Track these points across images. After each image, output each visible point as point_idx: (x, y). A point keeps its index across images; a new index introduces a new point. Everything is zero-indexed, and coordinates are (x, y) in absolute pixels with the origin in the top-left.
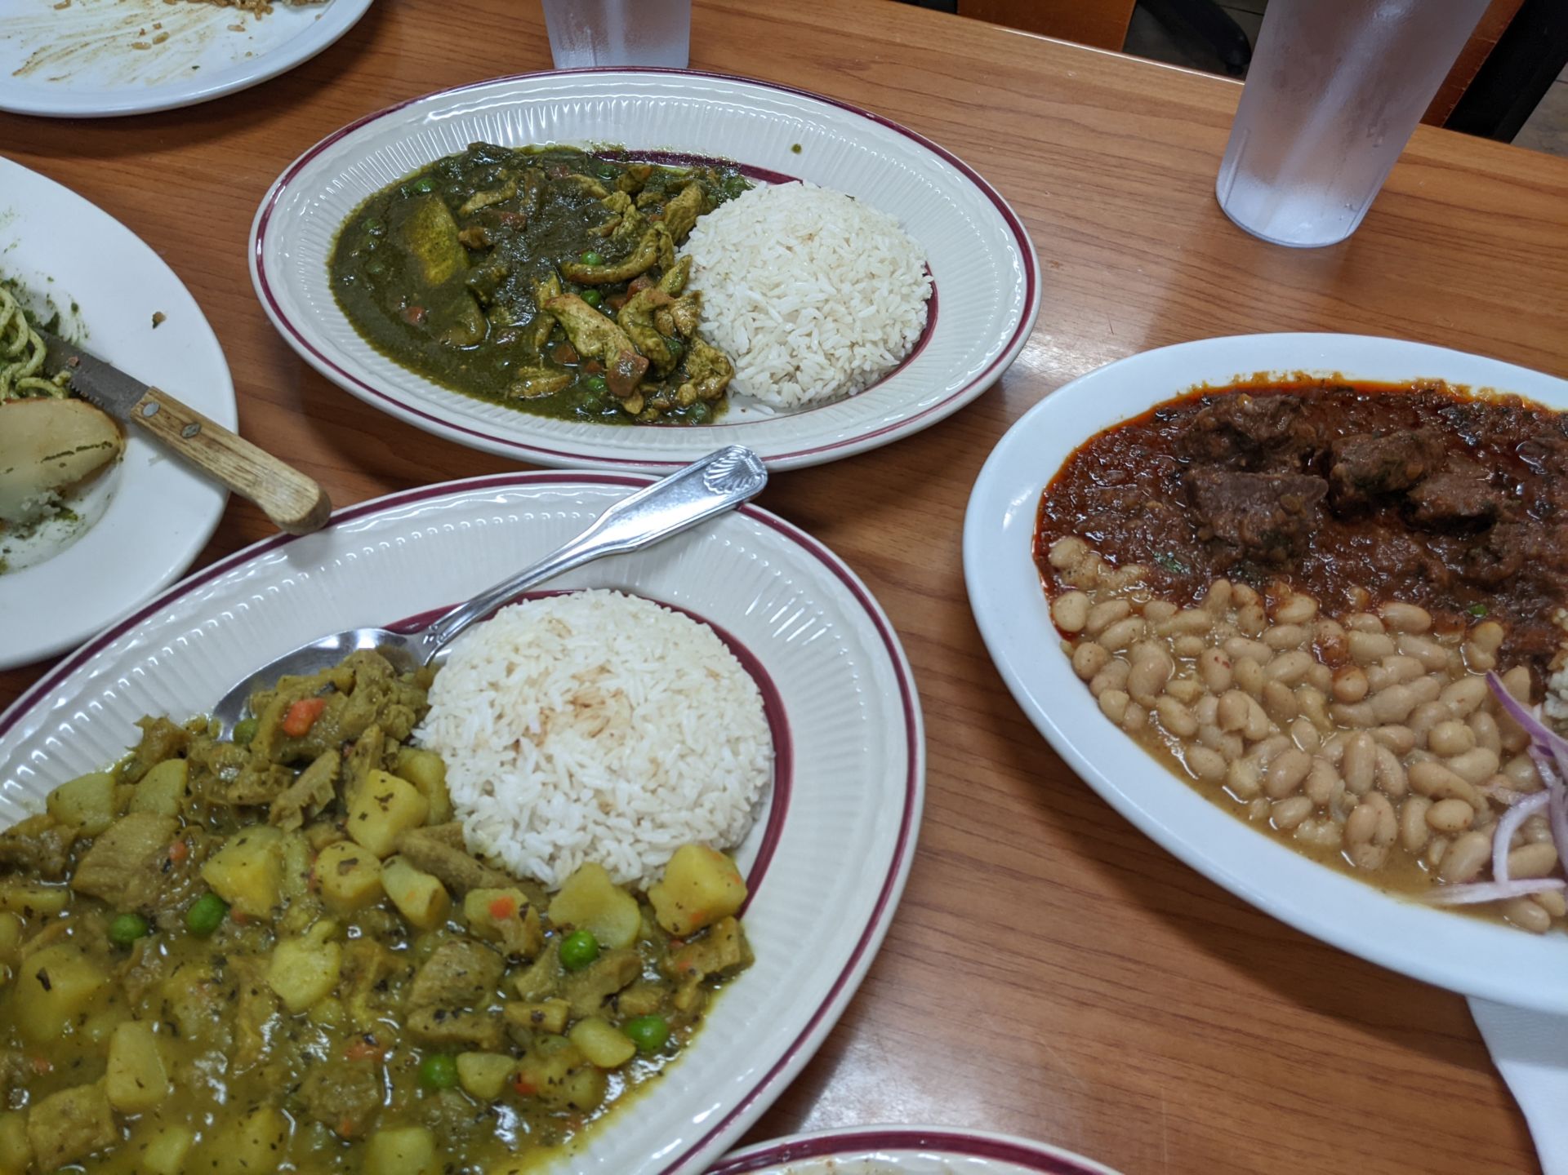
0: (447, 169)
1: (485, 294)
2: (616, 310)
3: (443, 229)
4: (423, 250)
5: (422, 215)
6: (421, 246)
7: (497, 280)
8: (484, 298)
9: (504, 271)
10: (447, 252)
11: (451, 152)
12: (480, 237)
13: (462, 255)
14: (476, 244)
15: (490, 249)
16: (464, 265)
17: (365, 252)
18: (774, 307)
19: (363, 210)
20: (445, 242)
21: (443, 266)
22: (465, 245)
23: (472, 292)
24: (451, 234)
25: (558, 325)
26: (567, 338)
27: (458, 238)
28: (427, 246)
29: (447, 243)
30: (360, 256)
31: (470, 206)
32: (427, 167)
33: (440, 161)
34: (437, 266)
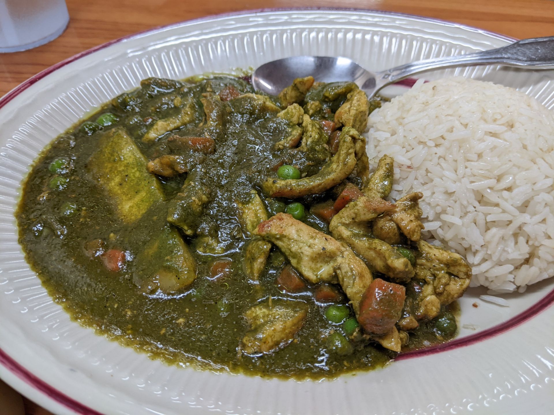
0: (125, 104)
1: (191, 227)
2: (327, 221)
3: (131, 160)
4: (114, 184)
5: (107, 151)
6: (109, 180)
7: (199, 209)
8: (189, 232)
9: (204, 198)
10: (138, 184)
11: (126, 89)
12: (171, 166)
13: (154, 185)
14: (167, 172)
15: (183, 176)
16: (160, 197)
17: (55, 193)
18: (506, 200)
19: (50, 151)
20: (135, 173)
21: (137, 199)
22: (158, 175)
23: (175, 228)
24: (139, 165)
25: (275, 249)
26: (288, 262)
27: (148, 169)
28: (117, 180)
29: (137, 174)
30: (48, 200)
31: (152, 135)
32: (107, 105)
33: (118, 98)
34: (130, 199)
